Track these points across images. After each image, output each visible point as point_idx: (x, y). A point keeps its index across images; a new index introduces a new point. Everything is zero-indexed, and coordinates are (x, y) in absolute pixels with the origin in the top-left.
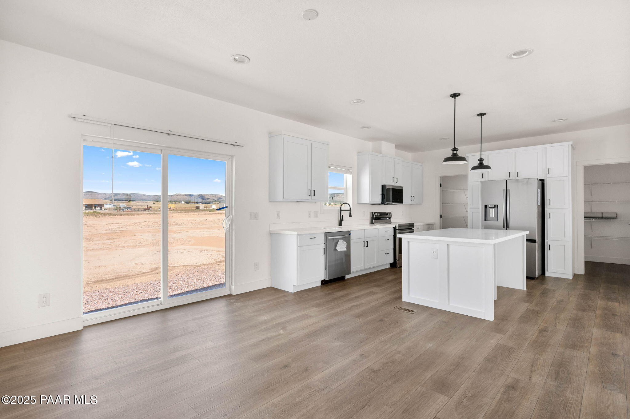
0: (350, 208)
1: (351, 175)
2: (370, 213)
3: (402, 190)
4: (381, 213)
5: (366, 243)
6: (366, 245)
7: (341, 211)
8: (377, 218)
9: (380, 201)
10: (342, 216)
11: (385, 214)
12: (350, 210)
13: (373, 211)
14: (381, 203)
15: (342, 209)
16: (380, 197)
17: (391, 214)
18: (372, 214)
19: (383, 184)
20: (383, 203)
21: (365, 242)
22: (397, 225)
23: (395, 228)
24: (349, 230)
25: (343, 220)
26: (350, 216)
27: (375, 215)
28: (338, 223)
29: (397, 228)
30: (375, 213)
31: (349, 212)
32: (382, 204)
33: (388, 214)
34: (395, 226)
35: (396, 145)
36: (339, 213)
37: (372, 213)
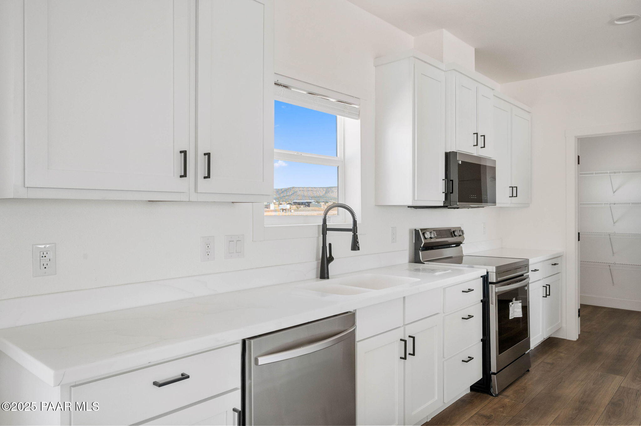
0: (355, 222)
1: (358, 122)
2: (411, 231)
3: (495, 167)
4: (440, 232)
5: (410, 342)
6: (410, 350)
7: (325, 230)
8: (429, 247)
9: (440, 200)
10: (330, 245)
11: (452, 233)
12: (354, 230)
13: (418, 227)
14: (442, 205)
15: (329, 225)
16: (441, 186)
17: (463, 233)
18: (417, 234)
19: (448, 151)
20: (447, 205)
21: (405, 341)
22: (492, 269)
23: (485, 278)
24: (351, 309)
25: (331, 259)
26: (355, 246)
27: (425, 238)
28: (317, 268)
29: (493, 278)
30: (424, 231)
31: (351, 234)
32: (444, 207)
33: (456, 233)
34: (487, 273)
35: (477, 51)
36: (318, 237)
37: (417, 232)
